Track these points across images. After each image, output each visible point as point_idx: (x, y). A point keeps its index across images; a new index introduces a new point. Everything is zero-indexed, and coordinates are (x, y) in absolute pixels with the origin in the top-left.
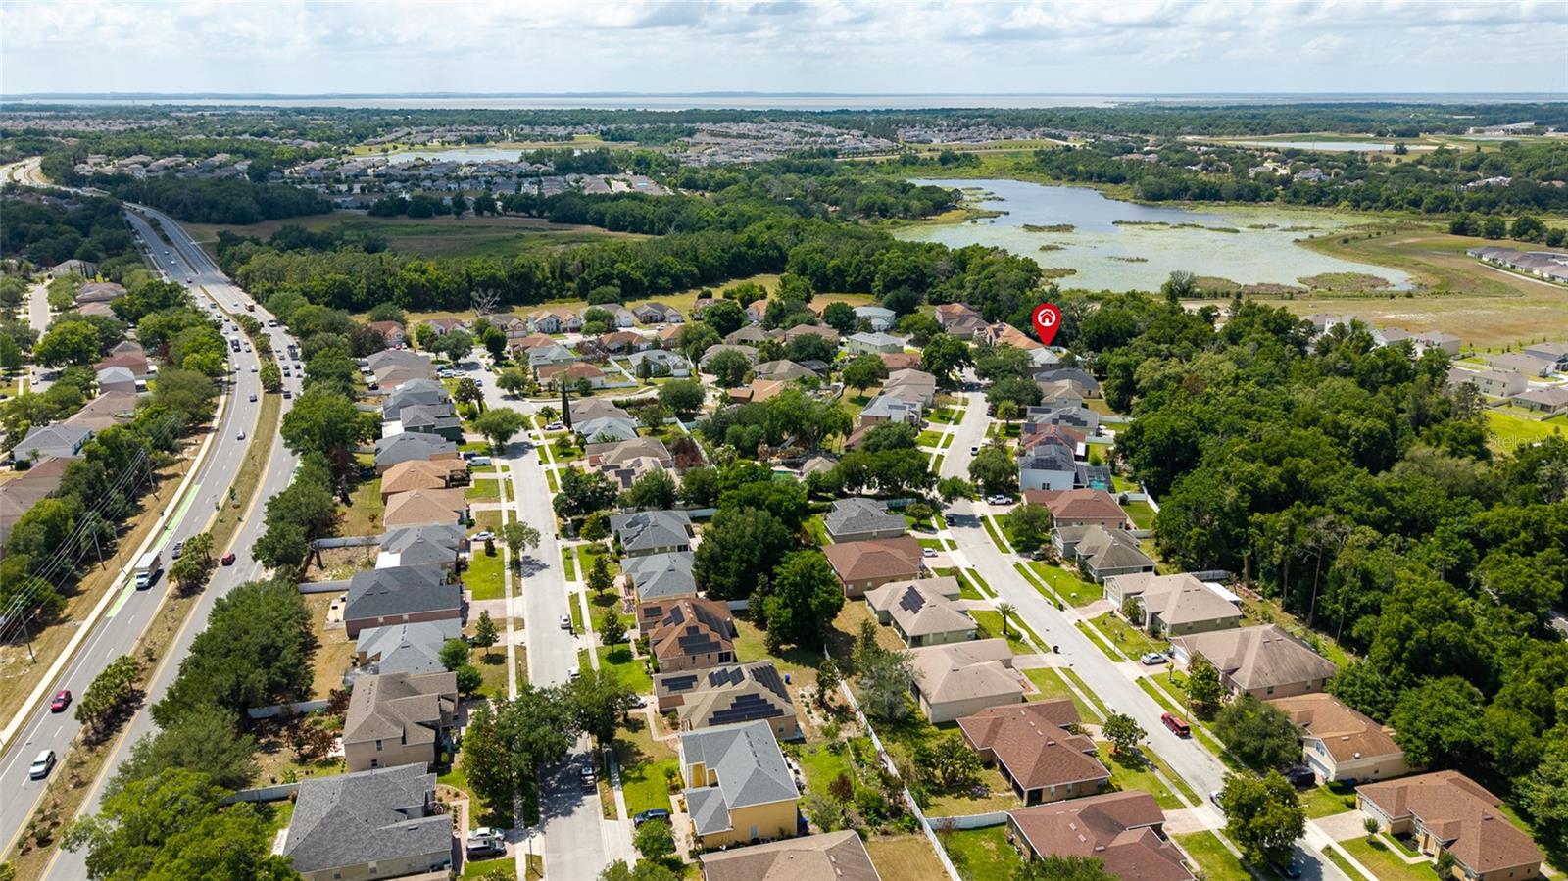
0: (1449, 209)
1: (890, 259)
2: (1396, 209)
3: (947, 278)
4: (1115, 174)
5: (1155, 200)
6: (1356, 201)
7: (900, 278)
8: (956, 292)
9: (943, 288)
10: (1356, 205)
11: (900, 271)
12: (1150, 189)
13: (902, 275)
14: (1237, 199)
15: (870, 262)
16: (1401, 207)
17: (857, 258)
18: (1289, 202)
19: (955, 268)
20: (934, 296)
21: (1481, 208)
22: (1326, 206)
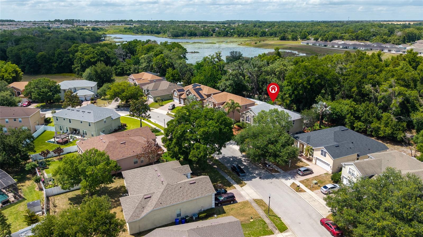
0: (266, 36)
1: (82, 49)
2: (251, 36)
3: (124, 59)
4: (157, 31)
5: (176, 37)
6: (239, 34)
7: (93, 60)
8: (133, 67)
9: (123, 64)
10: (239, 36)
11: (91, 55)
12: (174, 33)
13: (94, 58)
14: (202, 36)
15: (68, 53)
16: (252, 36)
17: (59, 50)
18: (218, 36)
19: (127, 53)
20: (119, 70)
21: (274, 35)
22: (230, 37)
